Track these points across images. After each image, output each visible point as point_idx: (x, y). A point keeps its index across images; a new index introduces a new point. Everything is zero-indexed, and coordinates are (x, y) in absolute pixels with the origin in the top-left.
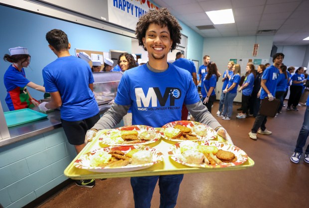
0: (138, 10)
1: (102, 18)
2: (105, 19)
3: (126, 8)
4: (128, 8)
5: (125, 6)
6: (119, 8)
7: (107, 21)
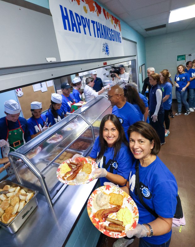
0: (95, 25)
1: (49, 60)
2: (54, 60)
3: (81, 27)
4: (85, 26)
5: (79, 24)
6: (73, 30)
7: (59, 61)
